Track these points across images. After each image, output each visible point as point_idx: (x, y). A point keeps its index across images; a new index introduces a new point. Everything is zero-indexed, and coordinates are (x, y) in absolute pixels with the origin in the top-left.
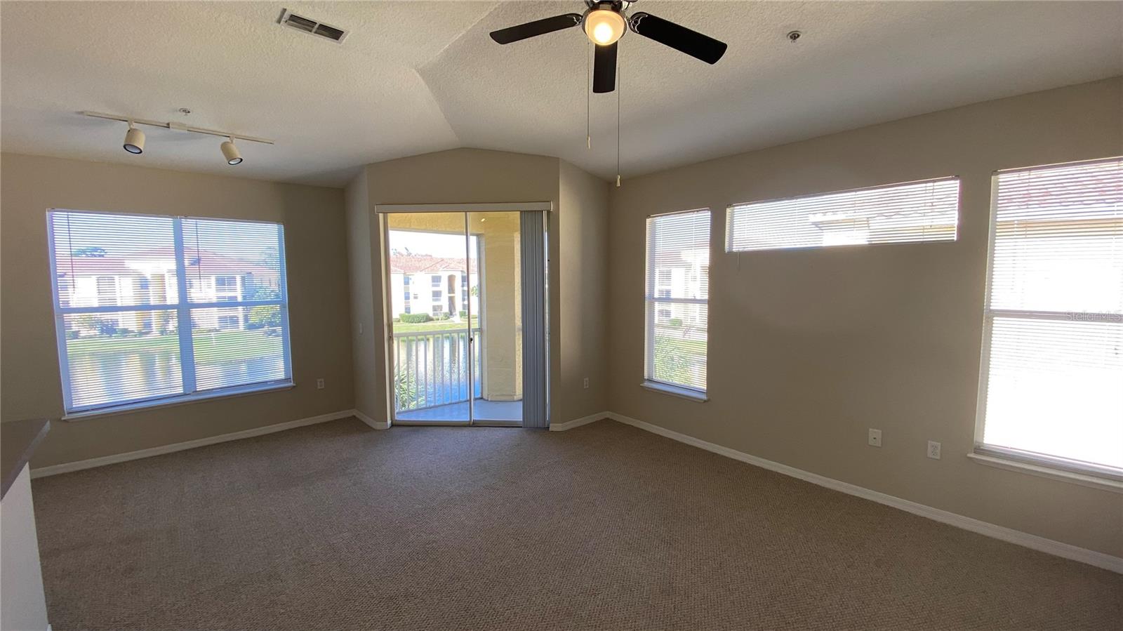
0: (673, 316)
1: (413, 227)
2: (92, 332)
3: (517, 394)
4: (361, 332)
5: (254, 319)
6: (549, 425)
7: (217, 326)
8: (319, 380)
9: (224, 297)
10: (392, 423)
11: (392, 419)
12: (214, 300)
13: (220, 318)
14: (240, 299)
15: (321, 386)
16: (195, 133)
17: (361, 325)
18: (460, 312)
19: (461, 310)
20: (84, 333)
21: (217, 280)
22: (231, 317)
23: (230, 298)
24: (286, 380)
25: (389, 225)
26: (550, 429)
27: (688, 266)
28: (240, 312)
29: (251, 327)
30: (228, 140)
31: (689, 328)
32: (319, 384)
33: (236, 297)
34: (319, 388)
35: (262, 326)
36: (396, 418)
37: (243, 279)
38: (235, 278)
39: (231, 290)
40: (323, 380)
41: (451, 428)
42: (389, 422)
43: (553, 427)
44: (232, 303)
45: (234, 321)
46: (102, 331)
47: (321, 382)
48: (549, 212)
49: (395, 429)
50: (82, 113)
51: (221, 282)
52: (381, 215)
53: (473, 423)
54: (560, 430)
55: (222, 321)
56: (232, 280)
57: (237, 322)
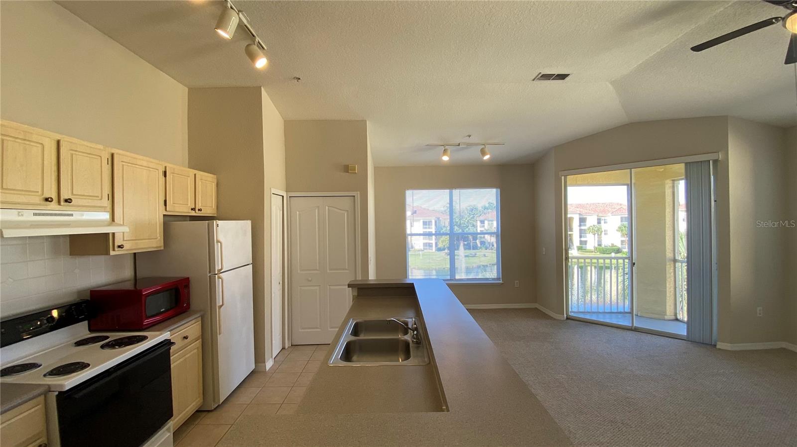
1: (578, 183)
3: (668, 314)
4: (544, 253)
5: (440, 245)
6: (716, 343)
7: (422, 248)
8: (516, 282)
9: (426, 232)
10: (567, 317)
11: (566, 314)
12: (422, 233)
13: (424, 244)
14: (434, 232)
15: (517, 285)
16: (470, 145)
17: (544, 249)
18: (577, 247)
19: (579, 245)
21: (423, 222)
22: (429, 243)
23: (429, 232)
24: (498, 279)
25: (568, 184)
26: (718, 347)
28: (433, 241)
29: (439, 250)
30: (483, 146)
32: (516, 284)
33: (432, 232)
34: (516, 286)
35: (444, 249)
36: (570, 314)
37: (436, 222)
38: (431, 221)
39: (429, 228)
40: (518, 281)
41: (616, 329)
42: (565, 316)
43: (720, 345)
44: (430, 234)
45: (430, 245)
47: (517, 283)
48: (716, 162)
49: (569, 321)
50: (428, 145)
51: (425, 223)
52: (563, 177)
53: (635, 329)
54: (730, 349)
55: (425, 245)
56: (430, 222)
57: (432, 246)
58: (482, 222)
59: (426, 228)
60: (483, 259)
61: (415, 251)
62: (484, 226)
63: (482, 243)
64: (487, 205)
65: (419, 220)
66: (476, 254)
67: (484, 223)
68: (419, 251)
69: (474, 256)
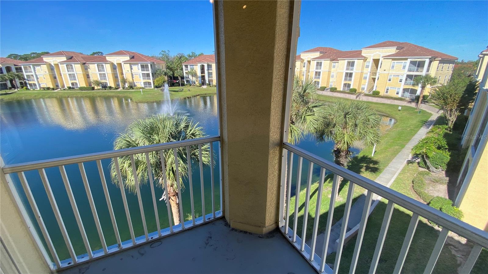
0: (351, 87)
2: (99, 88)
5: (157, 83)
7: (143, 86)
9: (145, 73)
14: (151, 74)
20: (96, 88)
23: (147, 74)
27: (365, 59)
28: (151, 81)
31: (360, 94)
33: (149, 73)
37: (151, 65)
39: (147, 71)
44: (148, 76)
45: (149, 84)
46: (103, 87)
55: (145, 83)
56: (147, 66)
57: (151, 84)
58: (186, 66)
59: (144, 71)
60: (188, 92)
61: (137, 89)
62: (187, 70)
63: (188, 81)
64: (191, 54)
65: (137, 64)
66: (183, 90)
67: (188, 67)
68: (141, 88)
69: (182, 91)
